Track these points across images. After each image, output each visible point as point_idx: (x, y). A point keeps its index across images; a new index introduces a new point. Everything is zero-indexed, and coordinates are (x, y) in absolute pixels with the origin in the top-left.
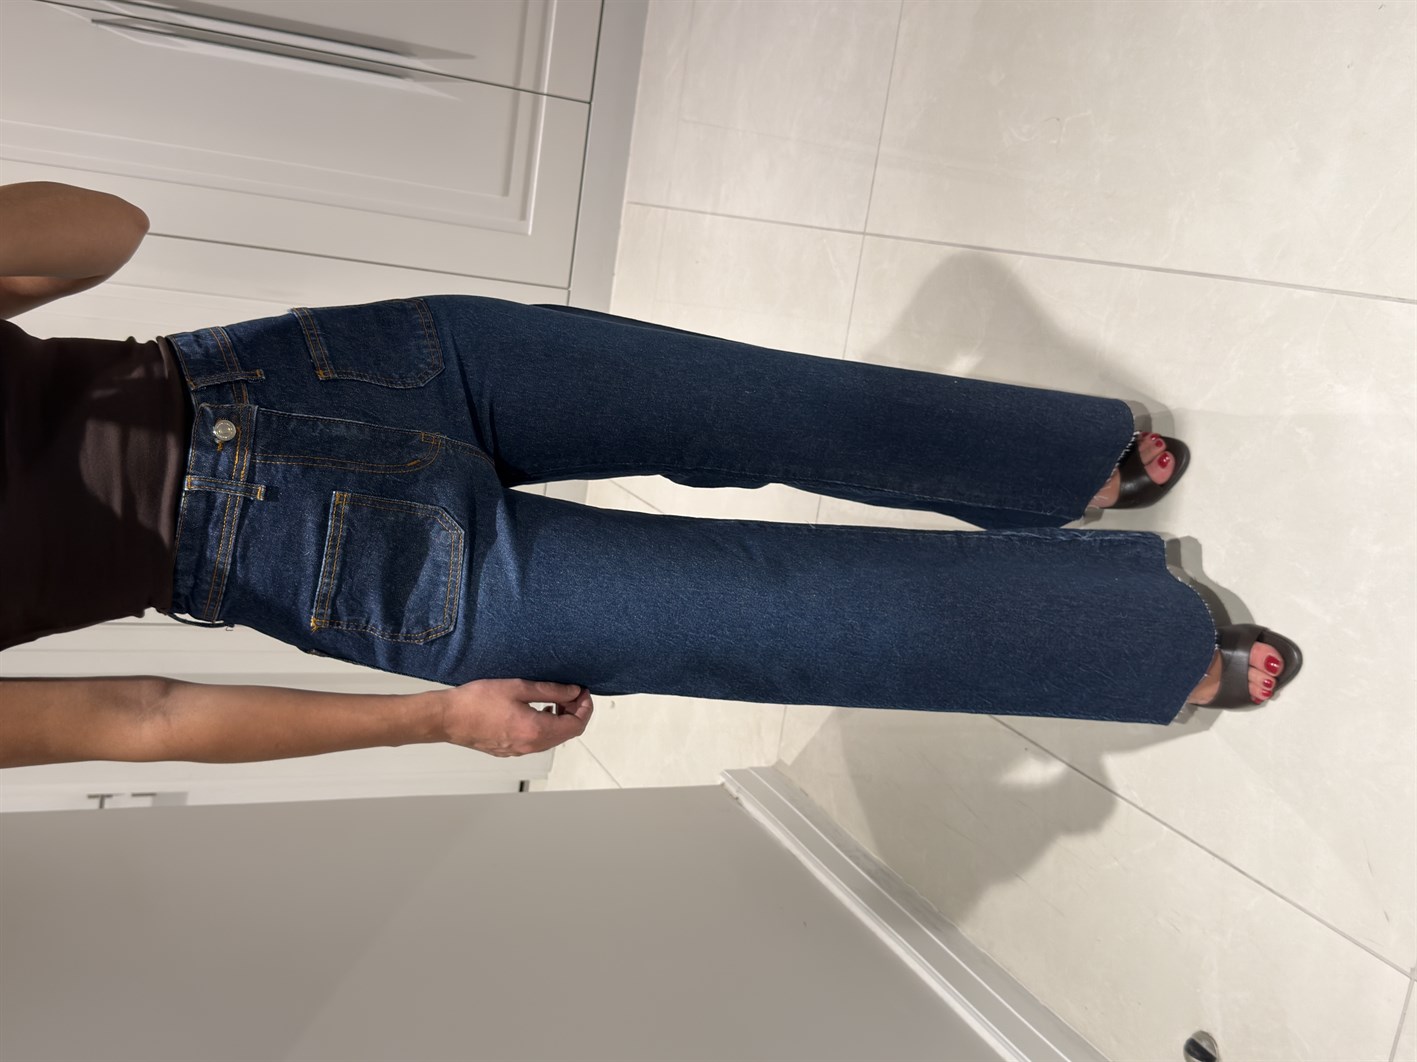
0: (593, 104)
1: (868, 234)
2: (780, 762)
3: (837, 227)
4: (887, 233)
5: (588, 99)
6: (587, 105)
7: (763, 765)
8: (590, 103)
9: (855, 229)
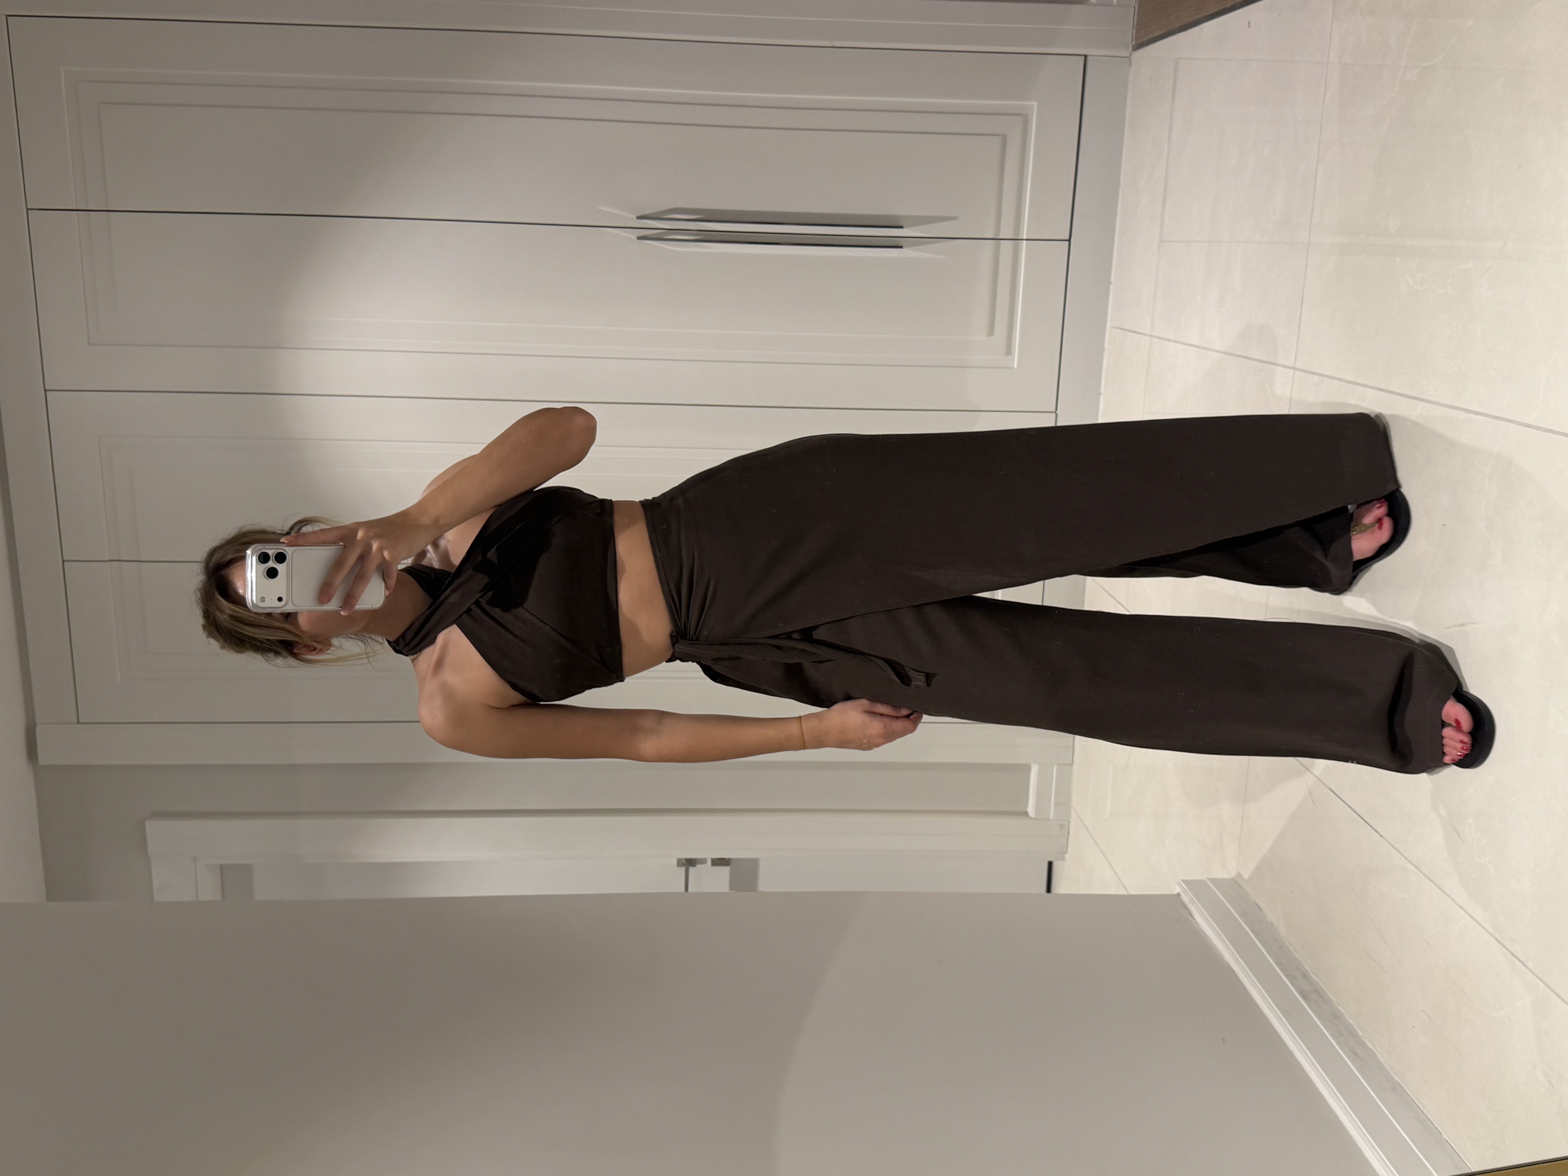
0: (1072, 240)
2: (1239, 875)
5: (1067, 238)
6: (1067, 243)
7: (1226, 876)
8: (1069, 240)
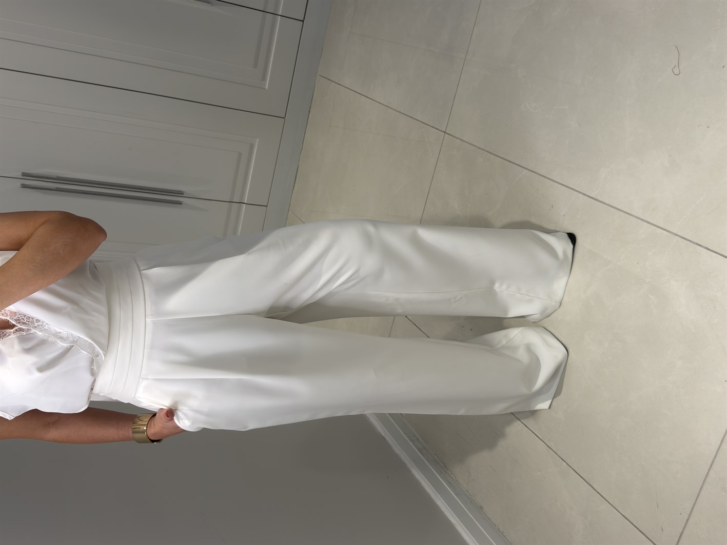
0: (305, 21)
1: (447, 133)
3: (431, 125)
4: (457, 136)
5: (302, 20)
6: (302, 22)
8: (303, 21)
9: (442, 130)
